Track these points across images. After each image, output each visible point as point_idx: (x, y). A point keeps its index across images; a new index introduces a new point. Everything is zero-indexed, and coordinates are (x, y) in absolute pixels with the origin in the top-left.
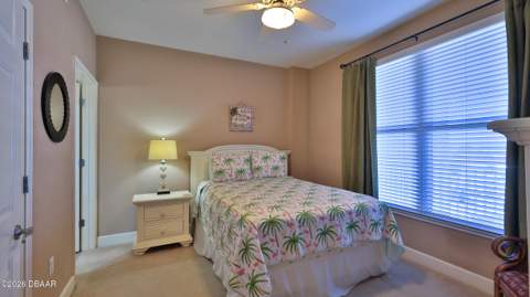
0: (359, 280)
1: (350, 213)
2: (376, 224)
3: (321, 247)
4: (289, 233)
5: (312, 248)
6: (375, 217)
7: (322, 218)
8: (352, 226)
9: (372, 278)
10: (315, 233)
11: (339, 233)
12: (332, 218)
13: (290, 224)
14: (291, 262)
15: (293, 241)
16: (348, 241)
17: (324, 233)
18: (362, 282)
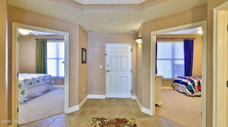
0: (44, 92)
1: (43, 77)
2: (48, 79)
3: (37, 84)
4: (30, 82)
5: (35, 85)
6: (48, 78)
7: (37, 78)
8: (43, 80)
9: (47, 91)
10: (35, 82)
11: (41, 81)
12: (39, 78)
13: (30, 80)
14: (30, 88)
15: (31, 83)
16: (43, 83)
17: (37, 81)
18: (45, 92)
